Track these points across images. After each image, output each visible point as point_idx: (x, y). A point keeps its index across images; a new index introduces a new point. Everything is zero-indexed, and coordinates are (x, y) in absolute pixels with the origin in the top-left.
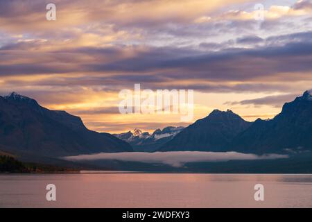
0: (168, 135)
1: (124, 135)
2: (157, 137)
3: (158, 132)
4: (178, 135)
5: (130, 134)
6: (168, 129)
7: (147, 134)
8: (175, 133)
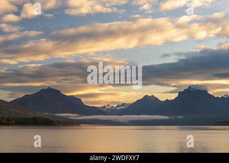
0: (123, 107)
1: (102, 107)
2: (118, 108)
3: (118, 106)
4: (128, 107)
5: (105, 106)
6: (123, 105)
7: (113, 107)
8: (126, 107)
